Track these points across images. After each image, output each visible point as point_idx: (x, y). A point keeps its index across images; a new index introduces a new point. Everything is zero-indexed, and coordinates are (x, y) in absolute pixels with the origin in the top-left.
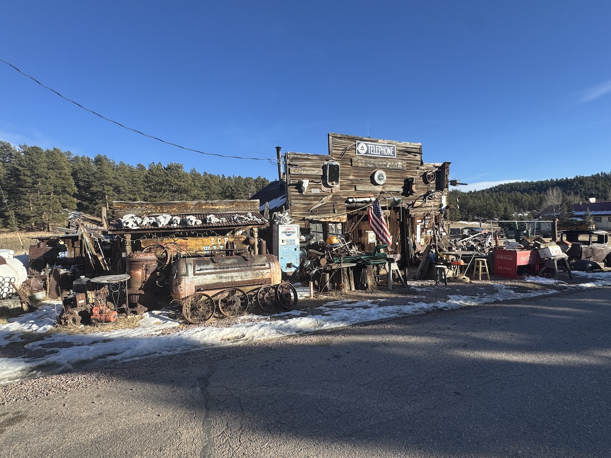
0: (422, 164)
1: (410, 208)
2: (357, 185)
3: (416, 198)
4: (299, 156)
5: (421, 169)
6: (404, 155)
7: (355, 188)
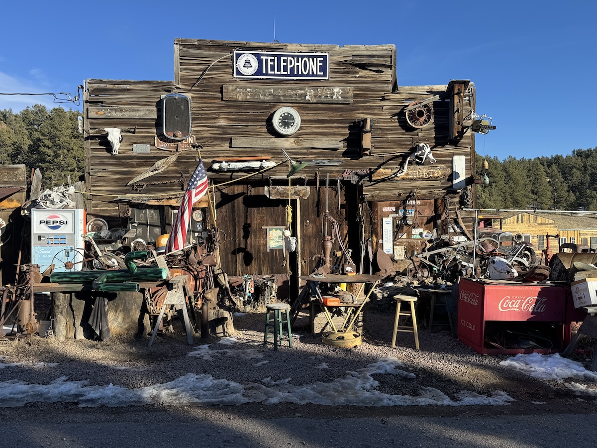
0: (395, 89)
1: (364, 182)
2: (233, 137)
3: (381, 162)
4: (109, 86)
5: (394, 100)
6: (348, 73)
7: (231, 143)
